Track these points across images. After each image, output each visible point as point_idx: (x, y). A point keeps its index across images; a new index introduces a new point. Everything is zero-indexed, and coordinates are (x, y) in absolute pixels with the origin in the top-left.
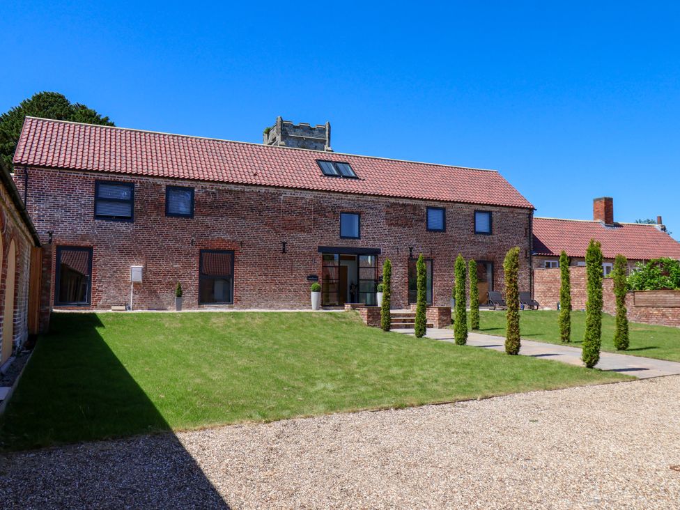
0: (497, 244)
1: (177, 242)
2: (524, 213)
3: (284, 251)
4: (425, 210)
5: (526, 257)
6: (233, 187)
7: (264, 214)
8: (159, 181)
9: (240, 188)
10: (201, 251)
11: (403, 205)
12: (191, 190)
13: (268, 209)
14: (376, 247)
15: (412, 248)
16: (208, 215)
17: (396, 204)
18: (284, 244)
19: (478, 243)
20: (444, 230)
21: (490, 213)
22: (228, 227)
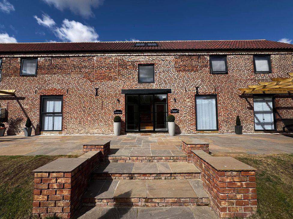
1: (26, 91)
3: (97, 95)
4: (208, 58)
7: (83, 70)
8: (15, 55)
10: (41, 96)
11: (189, 55)
14: (168, 88)
15: (198, 87)
16: (46, 74)
18: (97, 89)
19: (259, 80)
20: (226, 72)
21: (269, 56)
22: (59, 80)
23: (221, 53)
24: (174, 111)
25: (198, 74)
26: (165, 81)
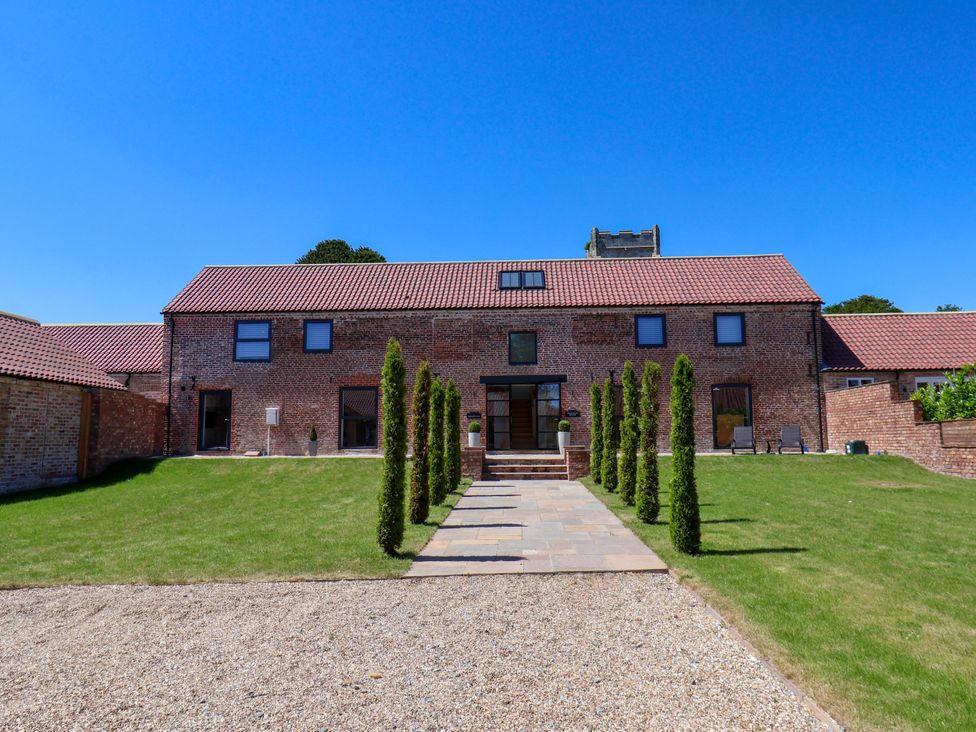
0: (755, 358)
1: (315, 380)
2: (803, 311)
4: (633, 320)
5: (810, 375)
6: (374, 315)
7: (412, 341)
8: (295, 316)
9: (382, 315)
10: (341, 389)
11: (598, 315)
12: (330, 321)
13: (416, 336)
14: (560, 373)
15: (614, 372)
16: (349, 348)
17: (588, 315)
18: (437, 375)
19: (722, 359)
20: (664, 345)
21: (742, 315)
22: (370, 360)
23: (655, 312)
24: (570, 414)
25: (613, 348)
26: (555, 362)
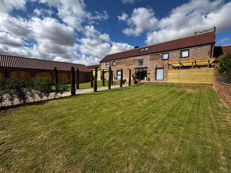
7: (125, 63)
8: (112, 61)
10: (117, 71)
12: (115, 61)
15: (157, 65)
16: (118, 65)
18: (128, 68)
20: (168, 59)
21: (189, 50)
23: (166, 52)
24: (148, 74)
25: (157, 61)
26: (146, 64)
